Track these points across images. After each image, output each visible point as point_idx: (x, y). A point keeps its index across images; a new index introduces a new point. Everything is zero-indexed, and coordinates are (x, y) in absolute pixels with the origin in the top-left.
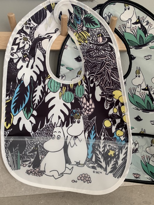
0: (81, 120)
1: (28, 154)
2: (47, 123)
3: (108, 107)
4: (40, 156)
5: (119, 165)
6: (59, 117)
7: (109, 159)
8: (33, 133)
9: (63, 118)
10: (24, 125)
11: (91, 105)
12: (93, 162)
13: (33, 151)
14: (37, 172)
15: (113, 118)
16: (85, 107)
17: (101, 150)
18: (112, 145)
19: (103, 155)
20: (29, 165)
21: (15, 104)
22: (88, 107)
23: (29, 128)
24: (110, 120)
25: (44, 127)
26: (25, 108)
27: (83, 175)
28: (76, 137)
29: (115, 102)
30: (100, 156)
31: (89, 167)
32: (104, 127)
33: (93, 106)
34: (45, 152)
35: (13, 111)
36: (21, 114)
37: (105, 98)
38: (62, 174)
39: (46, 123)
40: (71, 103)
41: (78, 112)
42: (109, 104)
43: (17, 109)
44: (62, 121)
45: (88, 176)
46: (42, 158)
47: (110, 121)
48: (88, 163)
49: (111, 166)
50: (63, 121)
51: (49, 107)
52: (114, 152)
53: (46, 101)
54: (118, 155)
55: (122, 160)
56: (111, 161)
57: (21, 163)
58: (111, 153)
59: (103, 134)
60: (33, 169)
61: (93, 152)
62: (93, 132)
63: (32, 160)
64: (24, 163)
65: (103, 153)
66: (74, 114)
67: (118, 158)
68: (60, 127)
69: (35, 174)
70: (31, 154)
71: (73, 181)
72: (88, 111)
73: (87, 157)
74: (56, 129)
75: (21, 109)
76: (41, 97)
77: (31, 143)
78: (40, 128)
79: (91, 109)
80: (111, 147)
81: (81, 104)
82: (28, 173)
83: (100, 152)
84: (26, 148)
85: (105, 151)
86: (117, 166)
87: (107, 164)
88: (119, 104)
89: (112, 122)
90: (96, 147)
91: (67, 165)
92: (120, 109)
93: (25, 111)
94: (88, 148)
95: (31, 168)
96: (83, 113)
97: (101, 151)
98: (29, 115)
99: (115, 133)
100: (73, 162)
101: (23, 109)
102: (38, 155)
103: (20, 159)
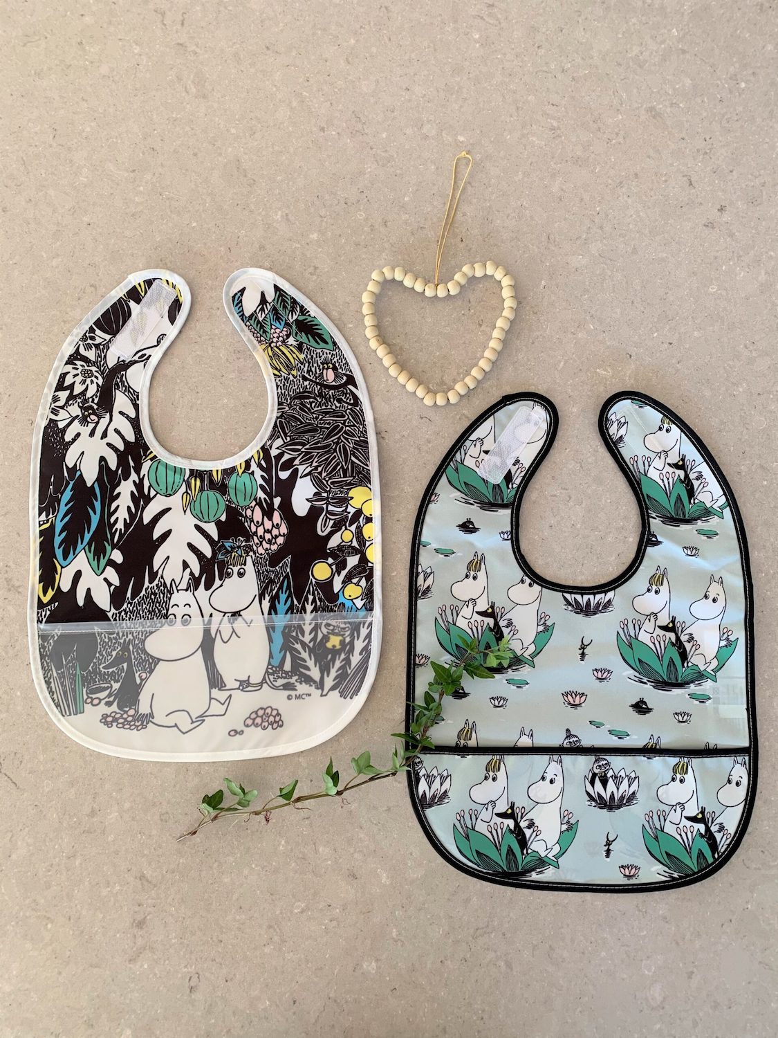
0: (250, 568)
1: (103, 670)
2: (151, 582)
3: (329, 529)
4: (137, 675)
5: (352, 667)
6: (185, 565)
7: (330, 656)
8: (113, 610)
9: (195, 567)
10: (89, 590)
11: (278, 527)
12: (287, 673)
13: (118, 661)
14: (130, 719)
15: (339, 557)
16: (261, 531)
17: (307, 638)
18: (333, 622)
19: (311, 651)
20: (107, 700)
21: (64, 534)
22: (269, 531)
23: (103, 599)
24: (330, 561)
25: (142, 595)
26: (89, 544)
27: (261, 713)
28: (236, 614)
29: (350, 516)
30: (305, 655)
31: (276, 688)
32: (314, 581)
33: (284, 529)
34: (151, 663)
35: (59, 553)
36: (81, 561)
37: (325, 506)
38: (202, 718)
39: (147, 584)
40: (219, 524)
41: (239, 547)
42: (332, 522)
43: (70, 546)
44: (192, 574)
45: (274, 713)
46: (142, 680)
47: (330, 566)
48: (271, 677)
49: (333, 673)
50: (197, 575)
51: (155, 538)
52: (340, 638)
53: (146, 521)
54: (352, 643)
55: (361, 654)
56: (333, 660)
57: (85, 697)
58: (334, 641)
59: (311, 598)
60: (118, 711)
61: (287, 647)
62: (283, 597)
63: (116, 686)
64: (94, 696)
65: (311, 645)
66: (228, 552)
67: (352, 650)
68: (187, 590)
69: (125, 724)
70: (111, 670)
71: (232, 733)
72: (269, 542)
73: (269, 663)
74: (177, 598)
75: (80, 547)
76: (133, 510)
77: (109, 638)
78: (133, 597)
79: (276, 537)
80: (331, 628)
81: (246, 524)
82: (106, 723)
83: (304, 645)
84: (98, 655)
85: (319, 640)
86: (349, 671)
87: (325, 669)
88: (361, 519)
89: (334, 567)
90: (294, 634)
91: (215, 692)
92: (359, 531)
93: (90, 552)
94: (271, 640)
95: (114, 707)
96: (255, 548)
97: (307, 641)
98: (103, 562)
99: (341, 594)
100: (230, 683)
101: (87, 548)
102: (130, 673)
103: (83, 686)
